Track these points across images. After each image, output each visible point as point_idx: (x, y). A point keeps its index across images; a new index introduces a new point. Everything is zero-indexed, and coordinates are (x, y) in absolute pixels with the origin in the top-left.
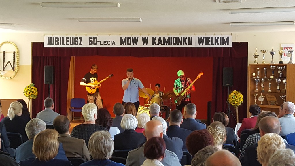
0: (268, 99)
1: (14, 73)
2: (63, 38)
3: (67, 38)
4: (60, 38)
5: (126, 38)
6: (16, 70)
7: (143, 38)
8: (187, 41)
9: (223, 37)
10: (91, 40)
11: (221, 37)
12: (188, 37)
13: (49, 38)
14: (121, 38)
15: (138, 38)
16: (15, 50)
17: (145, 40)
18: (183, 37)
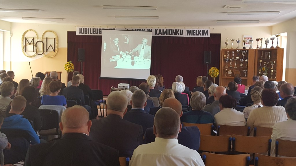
0: (234, 73)
1: (54, 54)
2: (90, 29)
3: (93, 29)
4: (89, 29)
5: (136, 29)
6: (56, 51)
7: (148, 30)
8: (179, 32)
9: (204, 30)
12: (180, 29)
13: (80, 29)
15: (144, 30)
16: (55, 37)
18: (176, 29)
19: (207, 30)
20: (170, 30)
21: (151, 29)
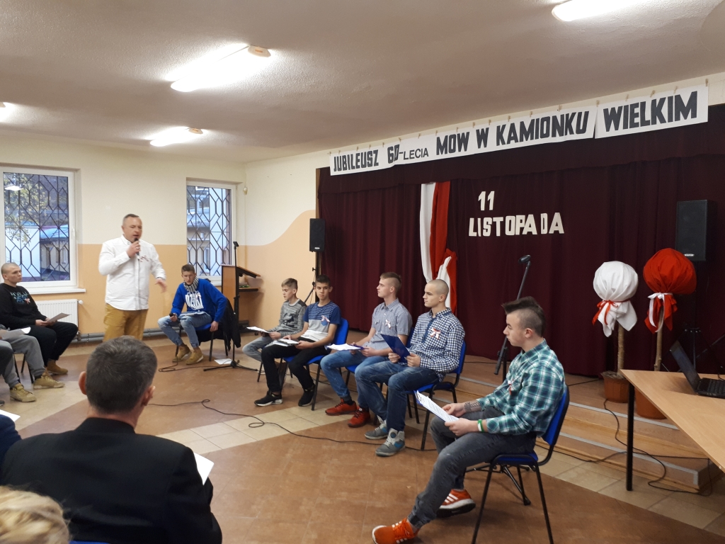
2: (352, 155)
3: (358, 155)
5: (446, 137)
7: (478, 131)
8: (574, 124)
9: (678, 98)
10: (391, 152)
11: (670, 99)
12: (577, 111)
13: (335, 158)
14: (438, 139)
15: (468, 133)
17: (482, 137)
18: (565, 113)
19: (694, 95)
20: (543, 120)
21: (487, 129)
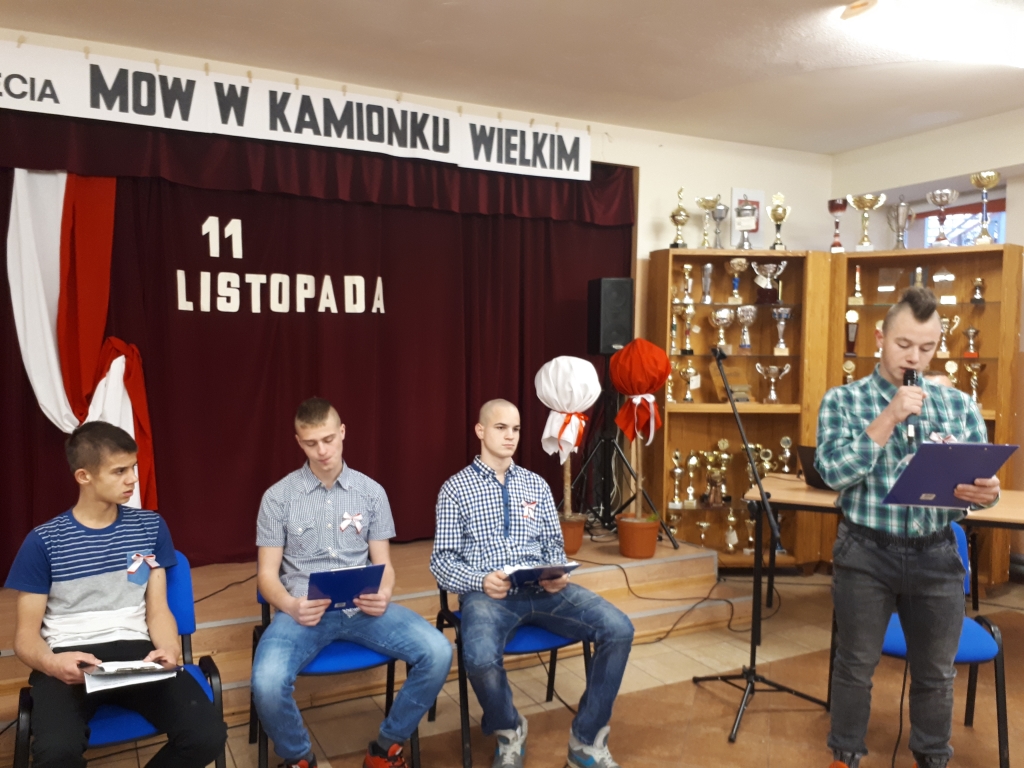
0: (717, 382)
5: (123, 73)
7: (219, 86)
8: (428, 132)
9: (560, 138)
11: (553, 137)
14: (95, 71)
15: (191, 84)
17: (232, 101)
18: (410, 110)
19: (576, 142)
20: (371, 108)
21: (245, 90)
